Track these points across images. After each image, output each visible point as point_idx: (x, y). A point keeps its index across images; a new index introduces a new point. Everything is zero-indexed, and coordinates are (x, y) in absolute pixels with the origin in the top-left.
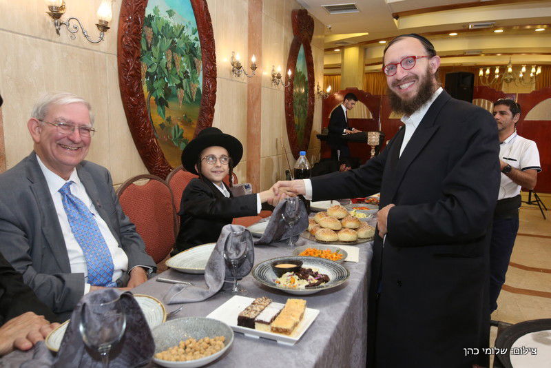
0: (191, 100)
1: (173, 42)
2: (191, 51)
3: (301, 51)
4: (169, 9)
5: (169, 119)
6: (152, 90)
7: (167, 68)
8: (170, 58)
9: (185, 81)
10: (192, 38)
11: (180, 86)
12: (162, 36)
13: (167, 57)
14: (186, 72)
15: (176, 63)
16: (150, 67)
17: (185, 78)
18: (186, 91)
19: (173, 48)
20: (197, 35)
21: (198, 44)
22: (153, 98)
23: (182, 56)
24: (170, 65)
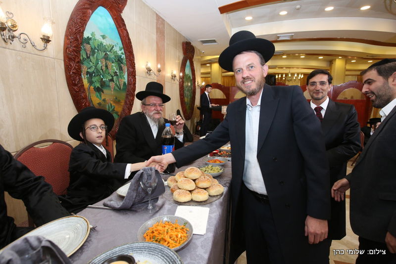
0: (120, 89)
1: (106, 54)
2: (119, 60)
3: (188, 63)
4: (102, 35)
5: (104, 100)
6: (91, 83)
7: (102, 70)
8: (104, 63)
9: (115, 78)
10: (120, 53)
11: (112, 80)
12: (98, 51)
13: (102, 63)
14: (116, 72)
15: (109, 67)
16: (89, 68)
17: (115, 75)
18: (116, 84)
19: (106, 58)
20: (123, 51)
21: (123, 56)
22: (92, 87)
23: (113, 62)
24: (104, 68)
